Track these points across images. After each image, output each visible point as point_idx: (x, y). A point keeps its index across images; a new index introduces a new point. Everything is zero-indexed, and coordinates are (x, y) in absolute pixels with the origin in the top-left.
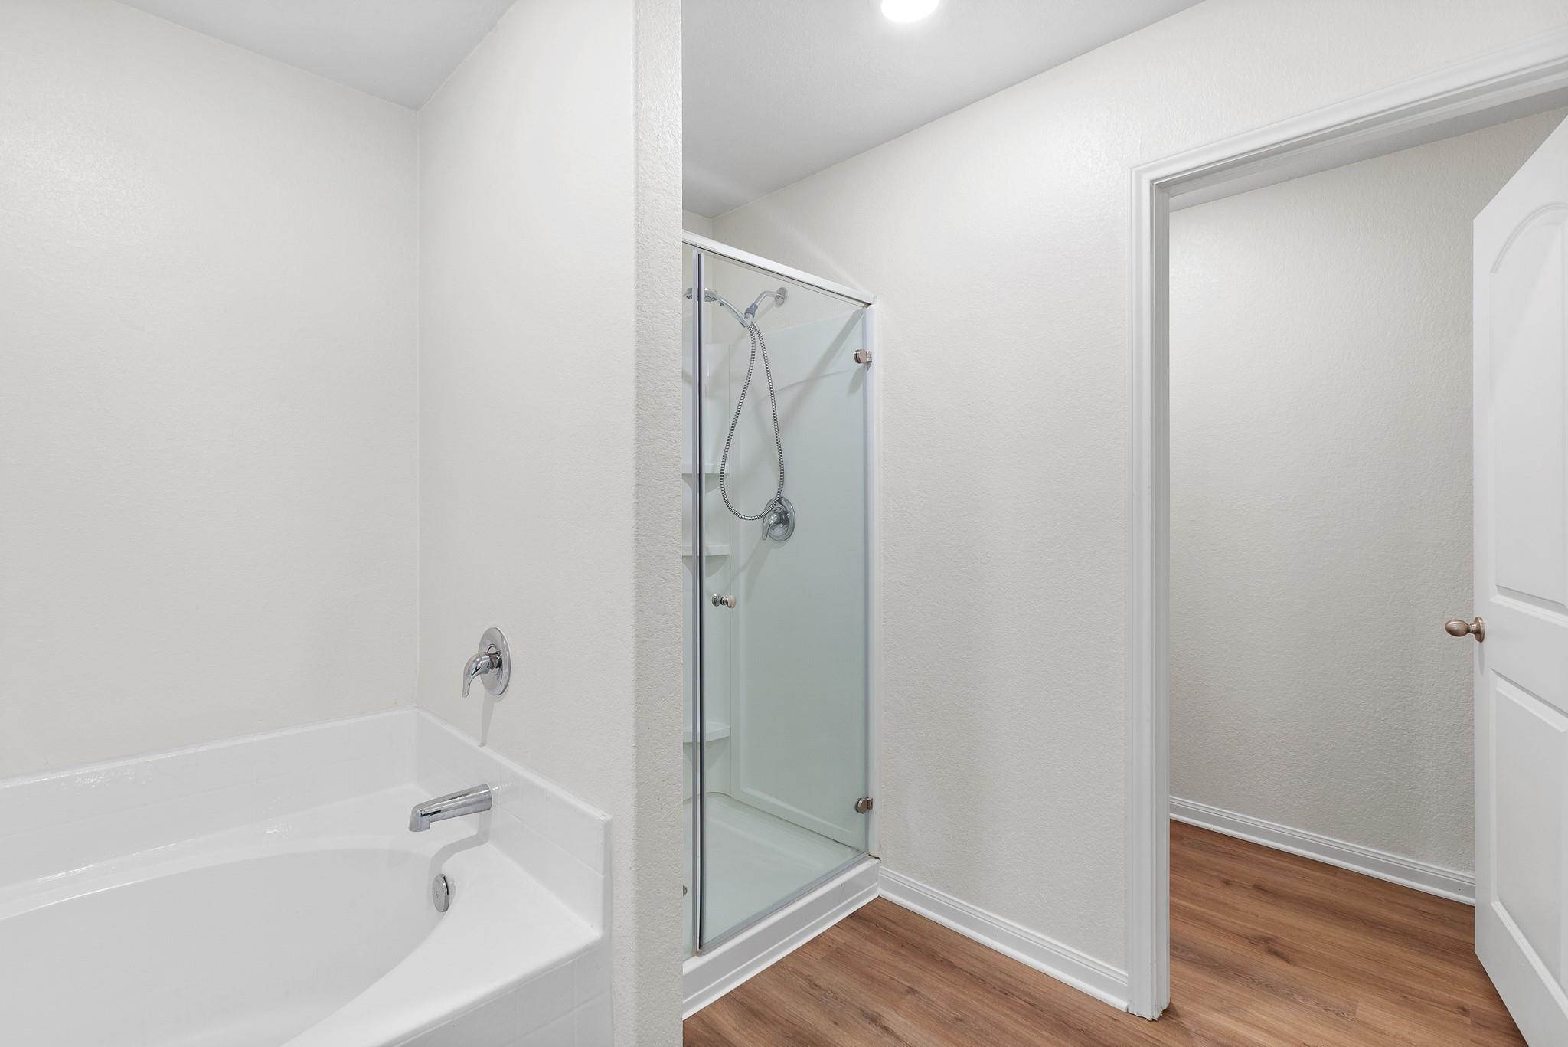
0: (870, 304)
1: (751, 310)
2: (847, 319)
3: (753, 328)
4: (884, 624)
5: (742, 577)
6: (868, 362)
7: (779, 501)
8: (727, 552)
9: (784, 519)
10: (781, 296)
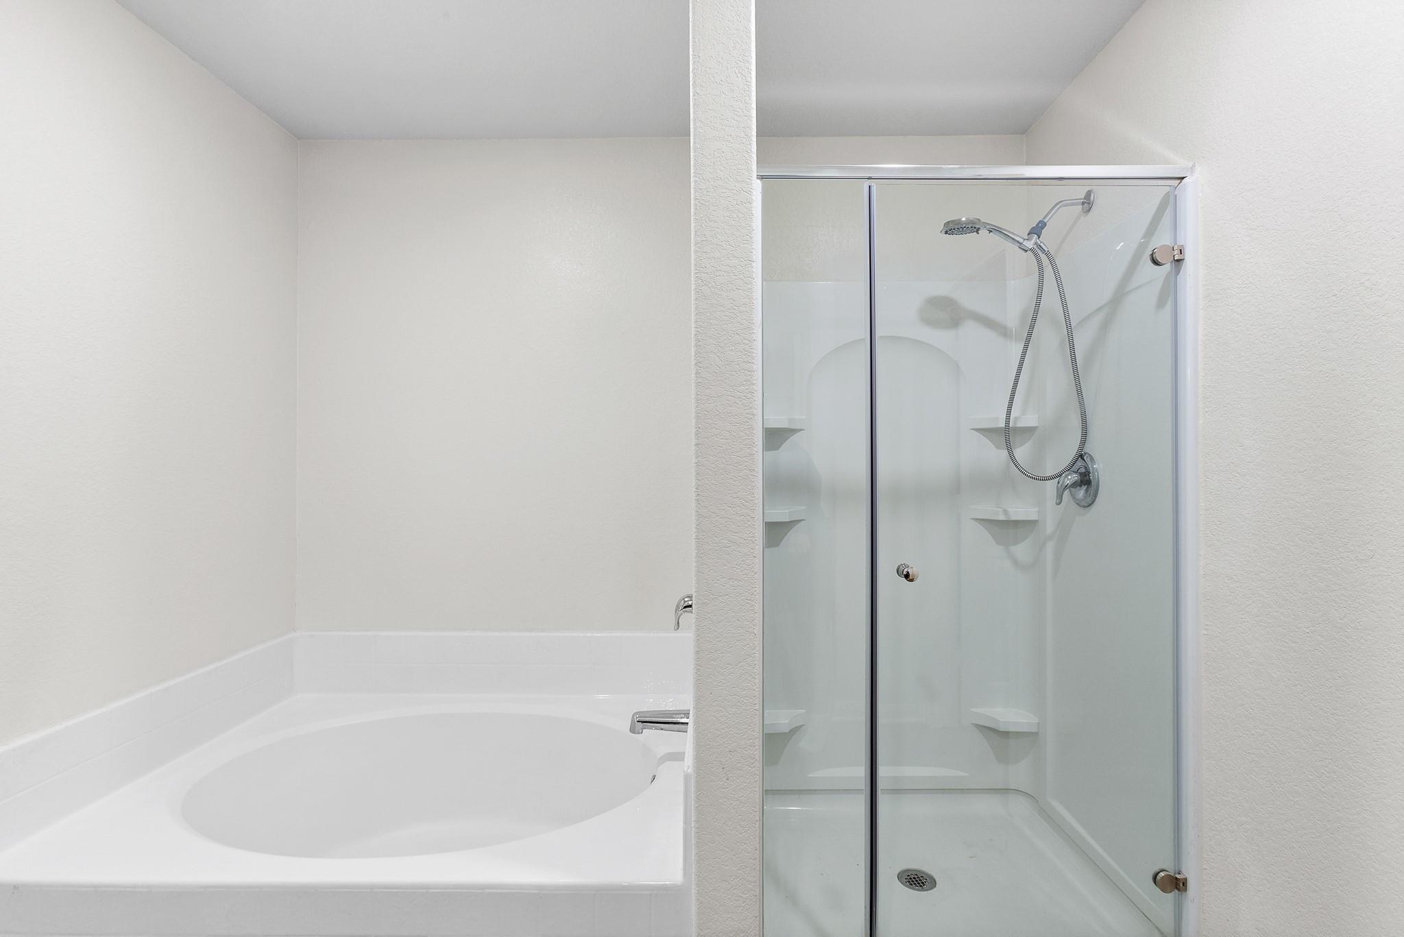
0: (1183, 178)
1: (1037, 230)
2: (1157, 206)
3: (1039, 250)
4: (1205, 632)
5: (1050, 547)
6: (1179, 262)
7: (1081, 456)
8: (1033, 517)
9: (1086, 480)
10: (1087, 203)
